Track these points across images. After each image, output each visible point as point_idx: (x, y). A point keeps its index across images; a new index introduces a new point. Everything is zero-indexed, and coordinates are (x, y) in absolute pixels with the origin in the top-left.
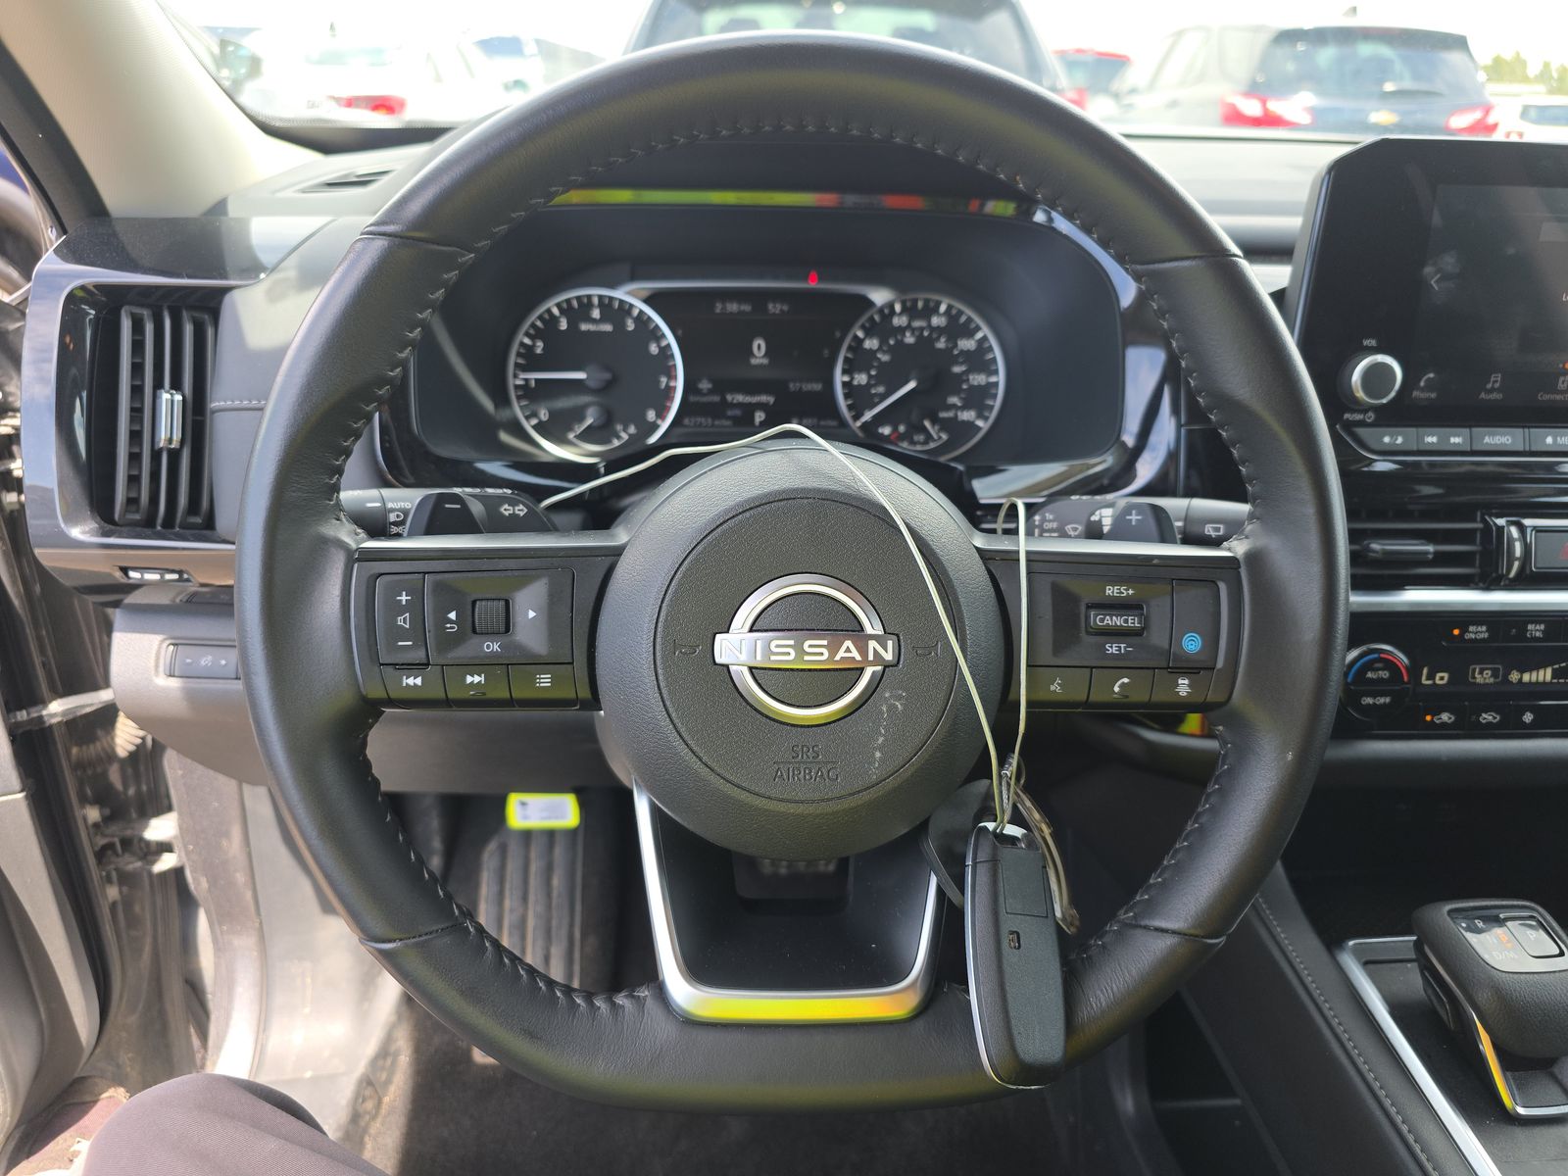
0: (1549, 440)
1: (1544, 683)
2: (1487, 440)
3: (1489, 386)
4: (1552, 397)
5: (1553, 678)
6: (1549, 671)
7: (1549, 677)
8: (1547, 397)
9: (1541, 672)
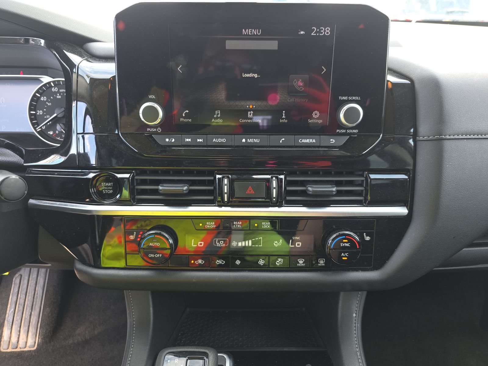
0: (244, 140)
1: (249, 247)
2: (214, 140)
3: (215, 116)
4: (246, 121)
5: (252, 244)
6: (250, 242)
7: (250, 244)
8: (244, 121)
9: (247, 242)
